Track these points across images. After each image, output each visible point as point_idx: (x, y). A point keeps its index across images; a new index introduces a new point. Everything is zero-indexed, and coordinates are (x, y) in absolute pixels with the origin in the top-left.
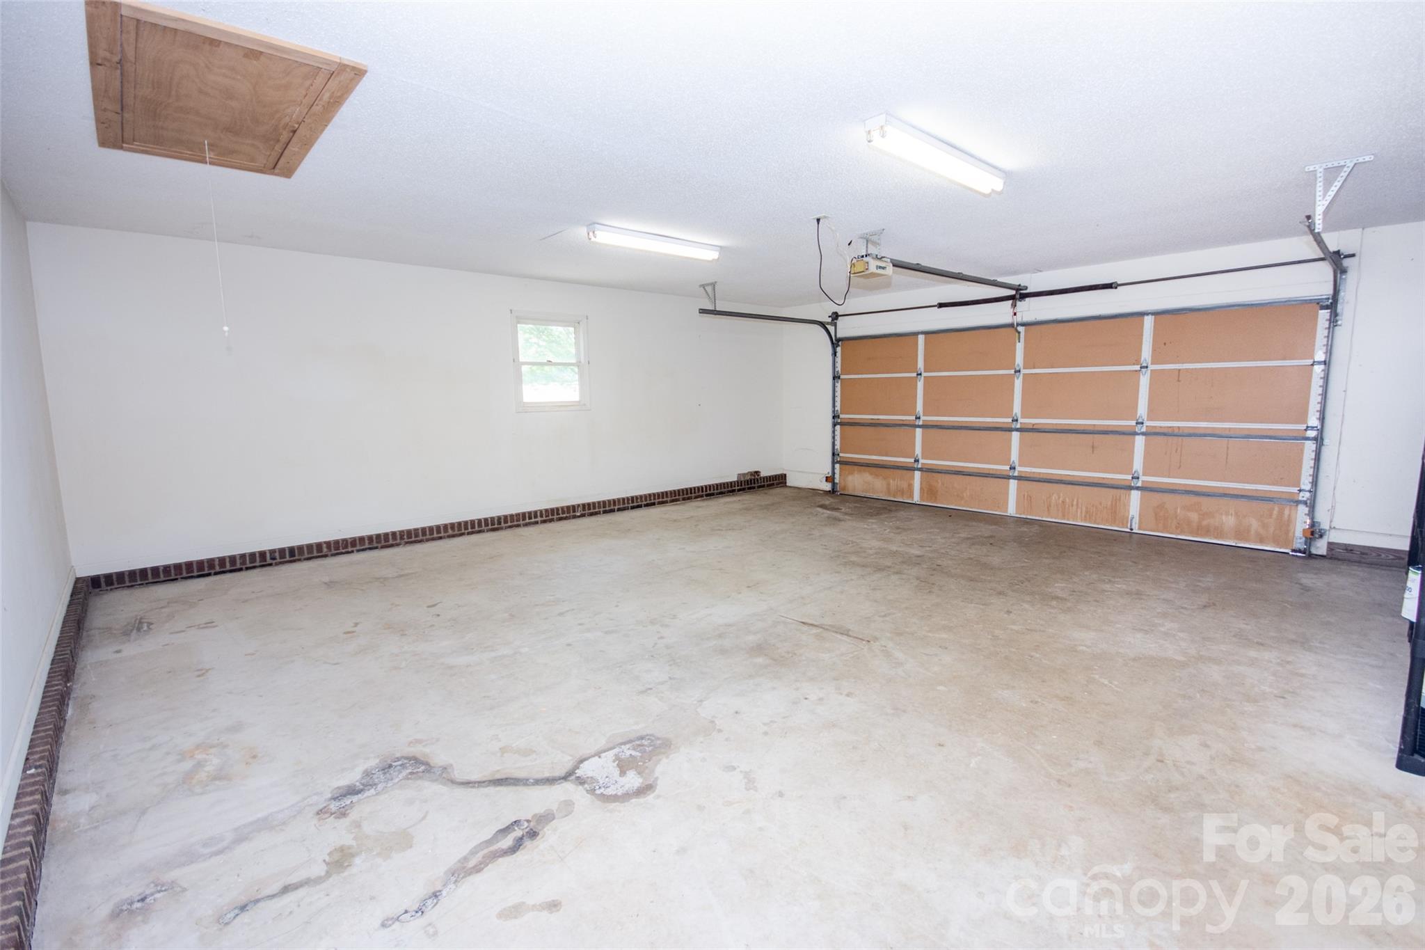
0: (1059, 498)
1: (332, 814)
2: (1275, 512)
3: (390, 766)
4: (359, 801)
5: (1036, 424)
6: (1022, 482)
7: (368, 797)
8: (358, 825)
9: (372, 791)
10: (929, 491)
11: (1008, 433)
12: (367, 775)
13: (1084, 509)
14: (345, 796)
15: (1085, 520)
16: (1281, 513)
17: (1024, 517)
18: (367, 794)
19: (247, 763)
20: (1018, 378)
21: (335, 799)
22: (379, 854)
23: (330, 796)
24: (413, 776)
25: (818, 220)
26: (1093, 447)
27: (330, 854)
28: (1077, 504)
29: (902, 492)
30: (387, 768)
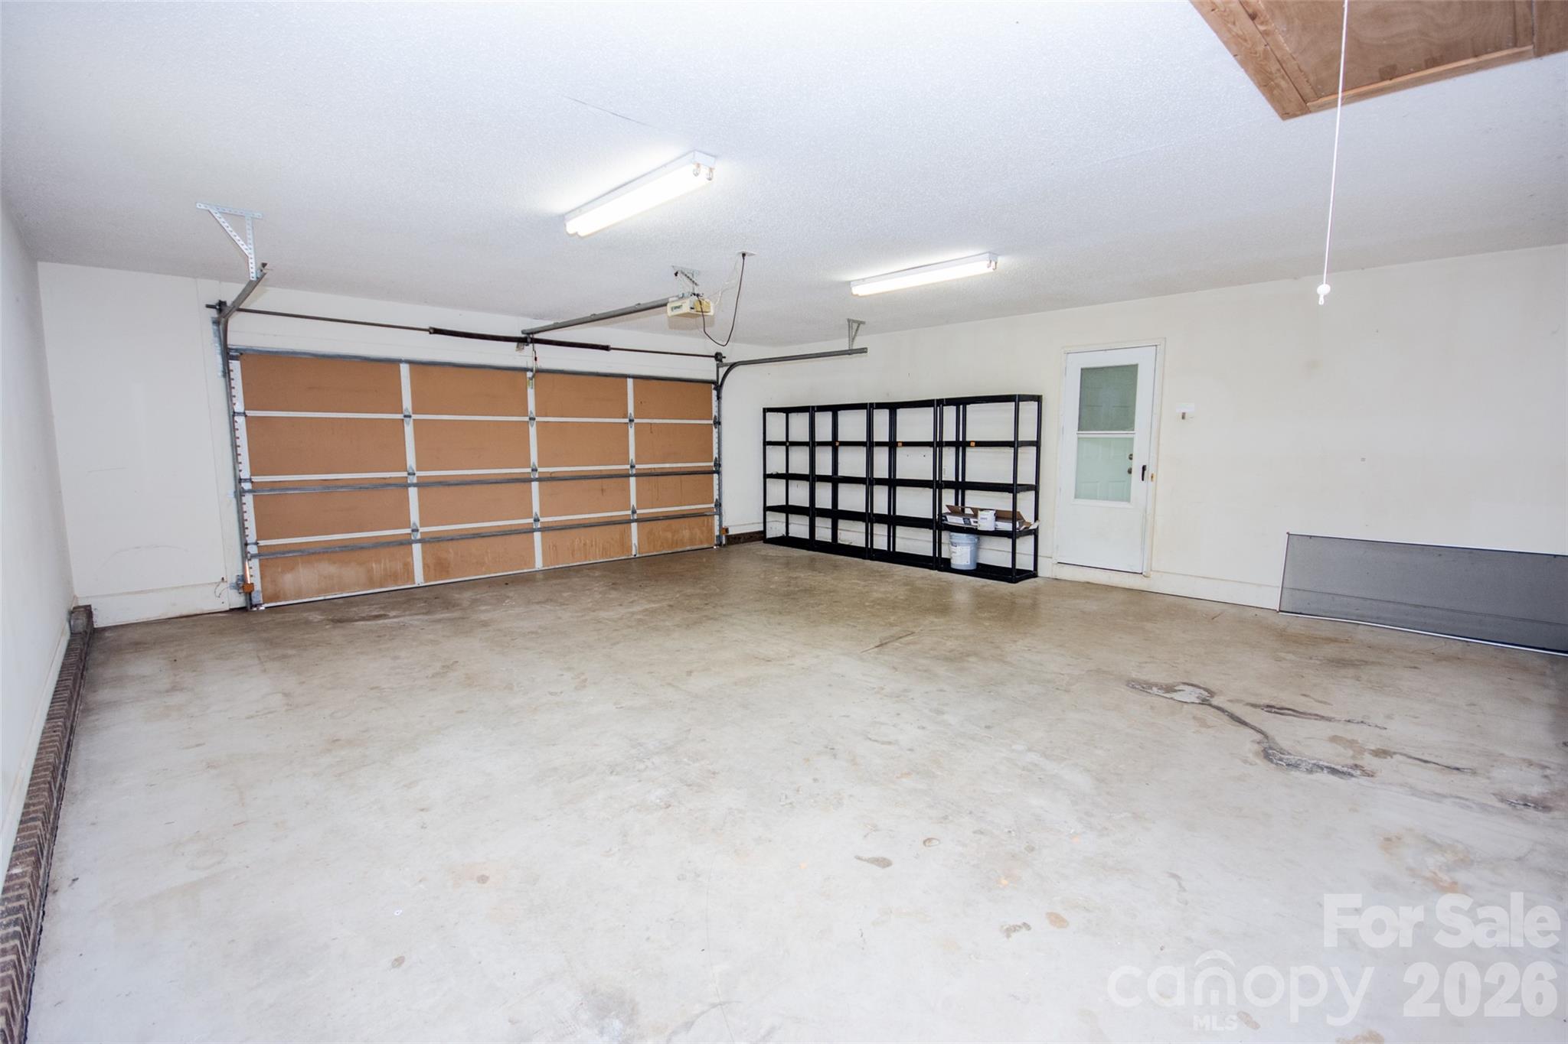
0: (581, 542)
1: (1363, 771)
2: (706, 522)
3: (1288, 765)
4: (1339, 765)
5: (554, 472)
6: (546, 533)
7: (1328, 762)
8: (1353, 757)
9: (1321, 763)
10: (438, 567)
11: (527, 484)
12: (1312, 771)
13: (601, 545)
14: (1343, 772)
15: (602, 557)
16: (708, 522)
17: (553, 567)
18: (1326, 764)
19: (1400, 839)
20: (532, 426)
21: (1352, 776)
22: (1358, 743)
23: (1353, 779)
24: (1282, 751)
25: (744, 255)
26: (602, 490)
27: (1385, 758)
28: (596, 545)
29: (395, 577)
30: (1295, 766)
